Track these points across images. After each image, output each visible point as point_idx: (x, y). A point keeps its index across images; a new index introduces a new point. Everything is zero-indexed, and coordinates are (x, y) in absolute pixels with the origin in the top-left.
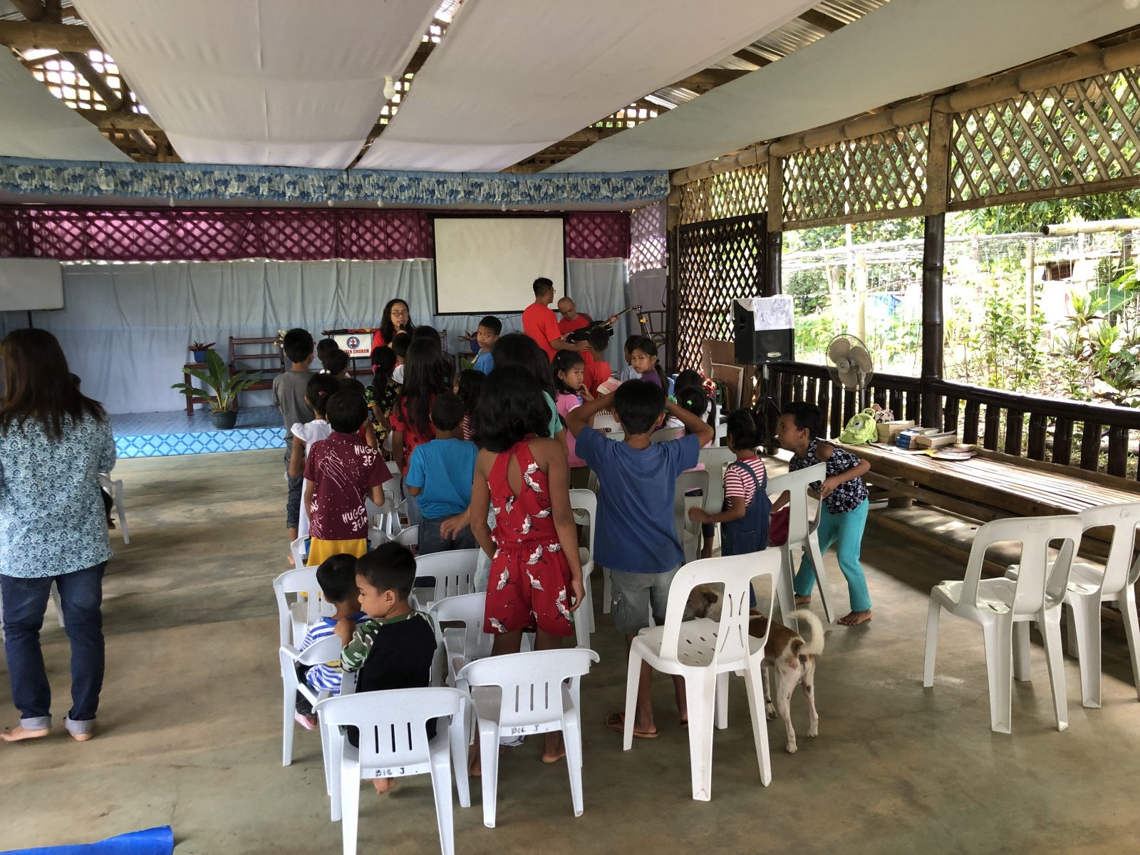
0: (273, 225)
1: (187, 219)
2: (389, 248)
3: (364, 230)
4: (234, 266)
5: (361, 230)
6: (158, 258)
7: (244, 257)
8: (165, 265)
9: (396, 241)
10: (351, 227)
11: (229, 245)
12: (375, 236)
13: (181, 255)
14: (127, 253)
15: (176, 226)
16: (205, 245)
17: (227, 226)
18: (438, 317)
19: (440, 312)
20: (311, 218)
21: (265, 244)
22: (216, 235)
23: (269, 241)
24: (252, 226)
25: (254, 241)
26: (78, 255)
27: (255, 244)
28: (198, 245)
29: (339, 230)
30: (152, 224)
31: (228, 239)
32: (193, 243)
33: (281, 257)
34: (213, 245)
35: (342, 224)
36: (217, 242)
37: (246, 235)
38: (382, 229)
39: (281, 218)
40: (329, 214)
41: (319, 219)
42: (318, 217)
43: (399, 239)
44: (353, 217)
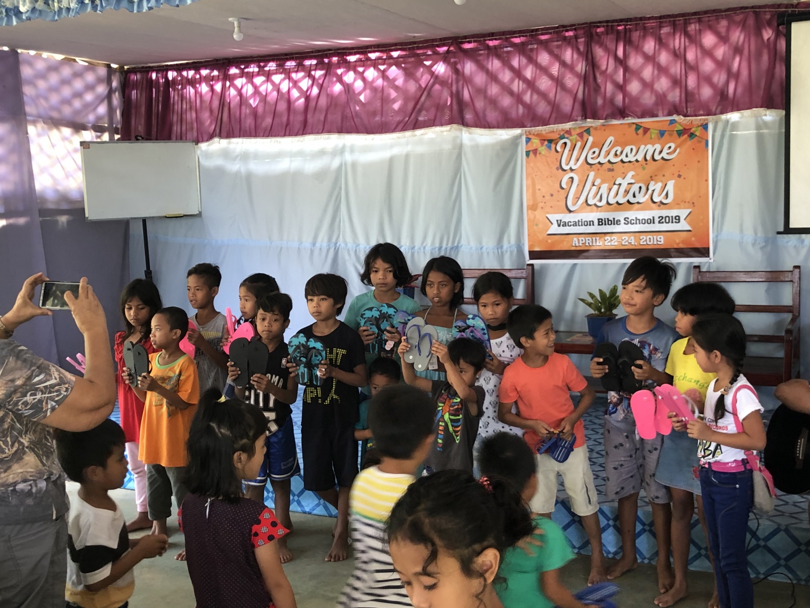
0: (482, 67)
2: (689, 96)
3: (642, 60)
5: (635, 61)
9: (706, 79)
10: (616, 57)
12: (661, 70)
18: (789, 236)
19: (792, 226)
20: (545, 45)
23: (471, 96)
29: (592, 64)
33: (489, 124)
35: (599, 52)
39: (495, 52)
40: (576, 37)
41: (558, 47)
42: (556, 43)
43: (714, 72)
44: (622, 35)
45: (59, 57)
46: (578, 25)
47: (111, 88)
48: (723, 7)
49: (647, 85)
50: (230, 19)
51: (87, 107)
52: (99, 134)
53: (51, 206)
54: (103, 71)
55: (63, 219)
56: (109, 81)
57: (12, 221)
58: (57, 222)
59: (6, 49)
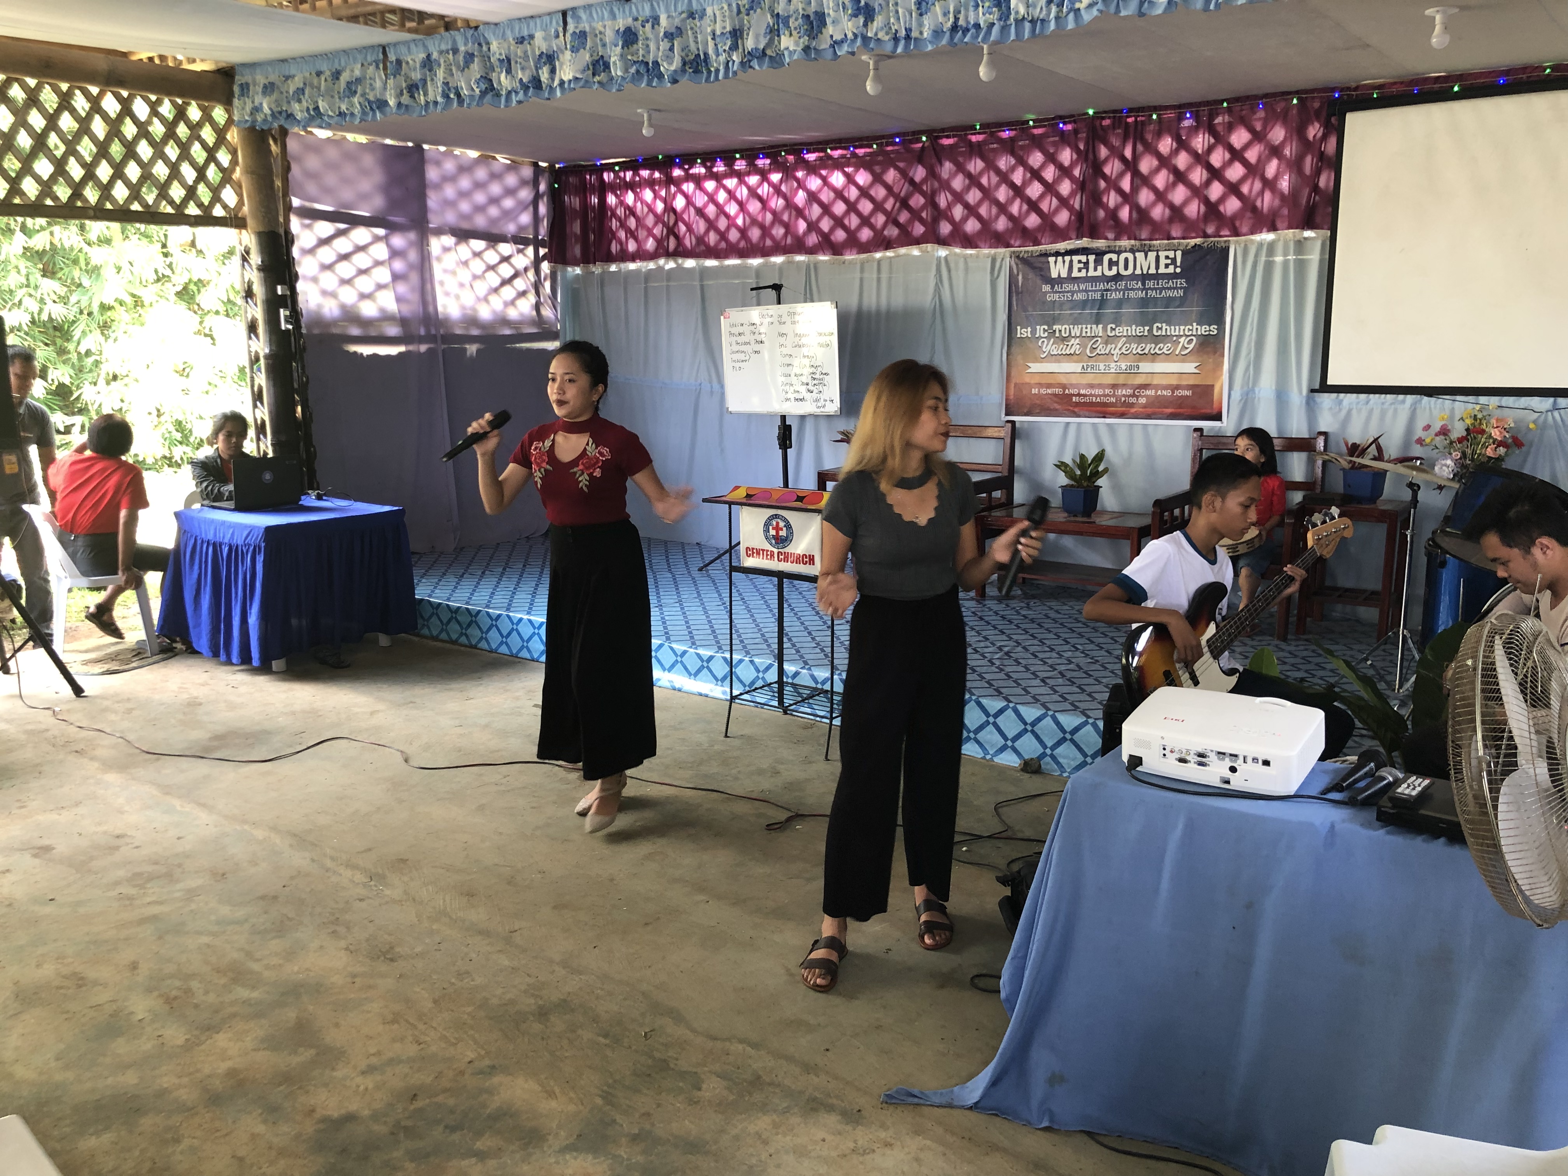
0: (960, 168)
1: (812, 169)
2: (1212, 210)
3: (1155, 163)
4: (885, 267)
5: (1146, 165)
6: (765, 253)
7: (903, 245)
8: (775, 264)
9: (1233, 189)
10: (1123, 159)
11: (880, 220)
12: (1179, 176)
13: (799, 246)
14: (723, 245)
15: (795, 184)
16: (839, 222)
17: (878, 179)
18: (1326, 395)
19: (1330, 381)
20: (1038, 143)
21: (940, 214)
22: (858, 200)
23: (949, 206)
24: (919, 173)
25: (923, 207)
26: (662, 251)
27: (924, 215)
28: (826, 225)
29: (1096, 168)
30: (760, 184)
31: (878, 206)
32: (820, 219)
33: (968, 242)
34: (853, 221)
35: (1103, 152)
36: (859, 214)
37: (909, 196)
38: (1201, 159)
39: (977, 150)
40: (1076, 132)
41: (1055, 144)
42: (1052, 139)
43: (1243, 180)
44: (1132, 130)
45: (473, 154)
46: (1079, 115)
47: (538, 191)
48: (1260, 92)
49: (1160, 196)
50: (639, 111)
51: (507, 215)
52: (521, 247)
53: (458, 331)
54: (527, 172)
55: (472, 349)
56: (536, 183)
57: (411, 348)
58: (465, 349)
59: (410, 144)
